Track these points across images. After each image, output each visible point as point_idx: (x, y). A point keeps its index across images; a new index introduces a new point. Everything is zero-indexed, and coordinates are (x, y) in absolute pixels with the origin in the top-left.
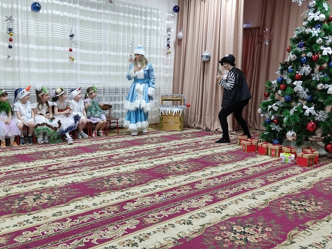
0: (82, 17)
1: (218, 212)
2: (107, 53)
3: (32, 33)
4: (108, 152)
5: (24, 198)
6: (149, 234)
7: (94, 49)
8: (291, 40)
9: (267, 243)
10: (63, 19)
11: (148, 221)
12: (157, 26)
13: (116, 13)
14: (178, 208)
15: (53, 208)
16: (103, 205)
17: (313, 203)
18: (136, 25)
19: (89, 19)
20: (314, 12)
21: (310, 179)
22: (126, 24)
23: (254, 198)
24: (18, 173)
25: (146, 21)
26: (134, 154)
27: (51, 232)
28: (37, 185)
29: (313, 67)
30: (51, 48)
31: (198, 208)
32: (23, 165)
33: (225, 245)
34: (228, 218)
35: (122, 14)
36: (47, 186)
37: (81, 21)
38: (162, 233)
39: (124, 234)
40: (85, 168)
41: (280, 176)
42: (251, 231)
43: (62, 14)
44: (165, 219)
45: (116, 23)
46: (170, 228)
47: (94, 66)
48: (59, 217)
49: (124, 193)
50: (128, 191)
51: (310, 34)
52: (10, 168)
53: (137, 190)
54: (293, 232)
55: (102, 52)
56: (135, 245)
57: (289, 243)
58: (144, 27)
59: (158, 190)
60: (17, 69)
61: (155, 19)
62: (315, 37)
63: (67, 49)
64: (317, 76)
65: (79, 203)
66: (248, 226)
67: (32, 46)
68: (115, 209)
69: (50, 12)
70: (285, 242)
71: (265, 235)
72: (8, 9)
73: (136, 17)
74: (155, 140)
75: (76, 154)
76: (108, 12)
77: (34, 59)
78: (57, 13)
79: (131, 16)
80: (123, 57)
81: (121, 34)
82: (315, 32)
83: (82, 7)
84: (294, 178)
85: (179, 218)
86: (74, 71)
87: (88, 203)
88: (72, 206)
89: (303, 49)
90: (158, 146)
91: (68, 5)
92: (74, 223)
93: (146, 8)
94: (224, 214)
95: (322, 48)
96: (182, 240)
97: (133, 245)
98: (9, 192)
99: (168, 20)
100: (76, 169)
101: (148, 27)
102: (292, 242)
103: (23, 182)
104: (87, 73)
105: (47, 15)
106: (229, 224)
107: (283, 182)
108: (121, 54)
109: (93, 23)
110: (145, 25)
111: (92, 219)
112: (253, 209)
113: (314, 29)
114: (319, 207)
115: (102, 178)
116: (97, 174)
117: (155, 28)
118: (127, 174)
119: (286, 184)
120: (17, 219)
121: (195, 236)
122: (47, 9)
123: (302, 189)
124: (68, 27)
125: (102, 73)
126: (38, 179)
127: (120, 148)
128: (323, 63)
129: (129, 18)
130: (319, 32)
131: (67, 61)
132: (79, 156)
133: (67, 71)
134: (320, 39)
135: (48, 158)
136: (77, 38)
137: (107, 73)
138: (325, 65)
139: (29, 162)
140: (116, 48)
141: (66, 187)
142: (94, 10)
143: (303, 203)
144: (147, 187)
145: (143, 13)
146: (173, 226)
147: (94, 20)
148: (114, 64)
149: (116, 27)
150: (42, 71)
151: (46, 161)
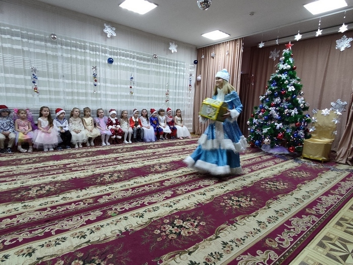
0: (138, 67)
1: (222, 188)
2: (153, 89)
3: (108, 77)
4: (153, 150)
5: (103, 176)
6: (179, 200)
7: (144, 87)
8: (268, 81)
9: (253, 207)
10: (126, 68)
11: (178, 192)
12: (184, 72)
13: (158, 64)
14: (198, 185)
15: (121, 183)
16: (150, 182)
17: (282, 184)
18: (171, 72)
19: (142, 68)
20: (283, 64)
21: (279, 169)
22: (165, 71)
23: (244, 180)
24: (100, 161)
25: (177, 69)
26: (168, 152)
27: (120, 197)
28: (111, 169)
29: (282, 99)
30: (119, 86)
31: (209, 185)
32: (102, 157)
33: (226, 208)
34: (228, 192)
35: (162, 65)
36: (117, 169)
37: (137, 69)
38: (187, 200)
39: (164, 200)
40: (139, 159)
41: (260, 167)
42: (243, 200)
43: (126, 65)
44: (189, 191)
45: (158, 70)
46: (192, 197)
47: (145, 97)
48: (124, 188)
49: (163, 175)
50: (166, 174)
51: (281, 78)
52: (95, 158)
53: (171, 173)
54: (270, 201)
55: (150, 89)
56: (171, 206)
57: (267, 208)
58: (175, 73)
59: (184, 173)
60: (99, 99)
61: (183, 68)
62: (284, 79)
63: (129, 86)
64: (285, 105)
65: (136, 180)
66: (241, 197)
67: (109, 85)
68: (158, 184)
69: (119, 64)
70: (265, 207)
71: (252, 203)
72: (93, 62)
73: (171, 67)
74: (182, 143)
75: (134, 151)
76: (154, 64)
77: (109, 93)
78: (123, 64)
79: (168, 66)
80: (163, 92)
81: (162, 77)
82: (284, 76)
83: (138, 61)
84: (269, 168)
85: (198, 191)
86: (133, 100)
87: (141, 180)
88: (132, 182)
89: (276, 87)
90: (183, 147)
91: (130, 59)
92: (133, 192)
93: (177, 61)
94: (225, 189)
95: (288, 87)
96: (200, 204)
97: (169, 206)
98: (94, 172)
99: (191, 69)
100: (134, 160)
101: (178, 73)
102: (269, 208)
103: (102, 167)
104: (140, 101)
105: (117, 66)
106: (229, 196)
107: (262, 170)
108: (161, 89)
109: (144, 70)
110: (176, 72)
111: (144, 190)
112: (244, 187)
113: (283, 75)
114: (285, 186)
115: (150, 166)
116: (147, 163)
117: (182, 74)
118: (165, 163)
119: (264, 172)
120: (99, 188)
121: (208, 202)
122: (117, 62)
123: (274, 175)
124: (129, 73)
125: (149, 101)
126: (111, 165)
127: (160, 147)
128: (289, 97)
129: (166, 67)
130: (286, 76)
131: (129, 94)
132: (135, 152)
133: (129, 100)
134: (287, 81)
135: (117, 153)
136: (135, 80)
137: (153, 101)
138: (289, 98)
139: (106, 155)
140: (158, 86)
141: (128, 170)
142: (145, 62)
143: (275, 184)
144: (177, 172)
145: (175, 65)
146: (194, 196)
147: (145, 68)
148: (156, 96)
149: (158, 73)
150: (114, 100)
151: (116, 155)
